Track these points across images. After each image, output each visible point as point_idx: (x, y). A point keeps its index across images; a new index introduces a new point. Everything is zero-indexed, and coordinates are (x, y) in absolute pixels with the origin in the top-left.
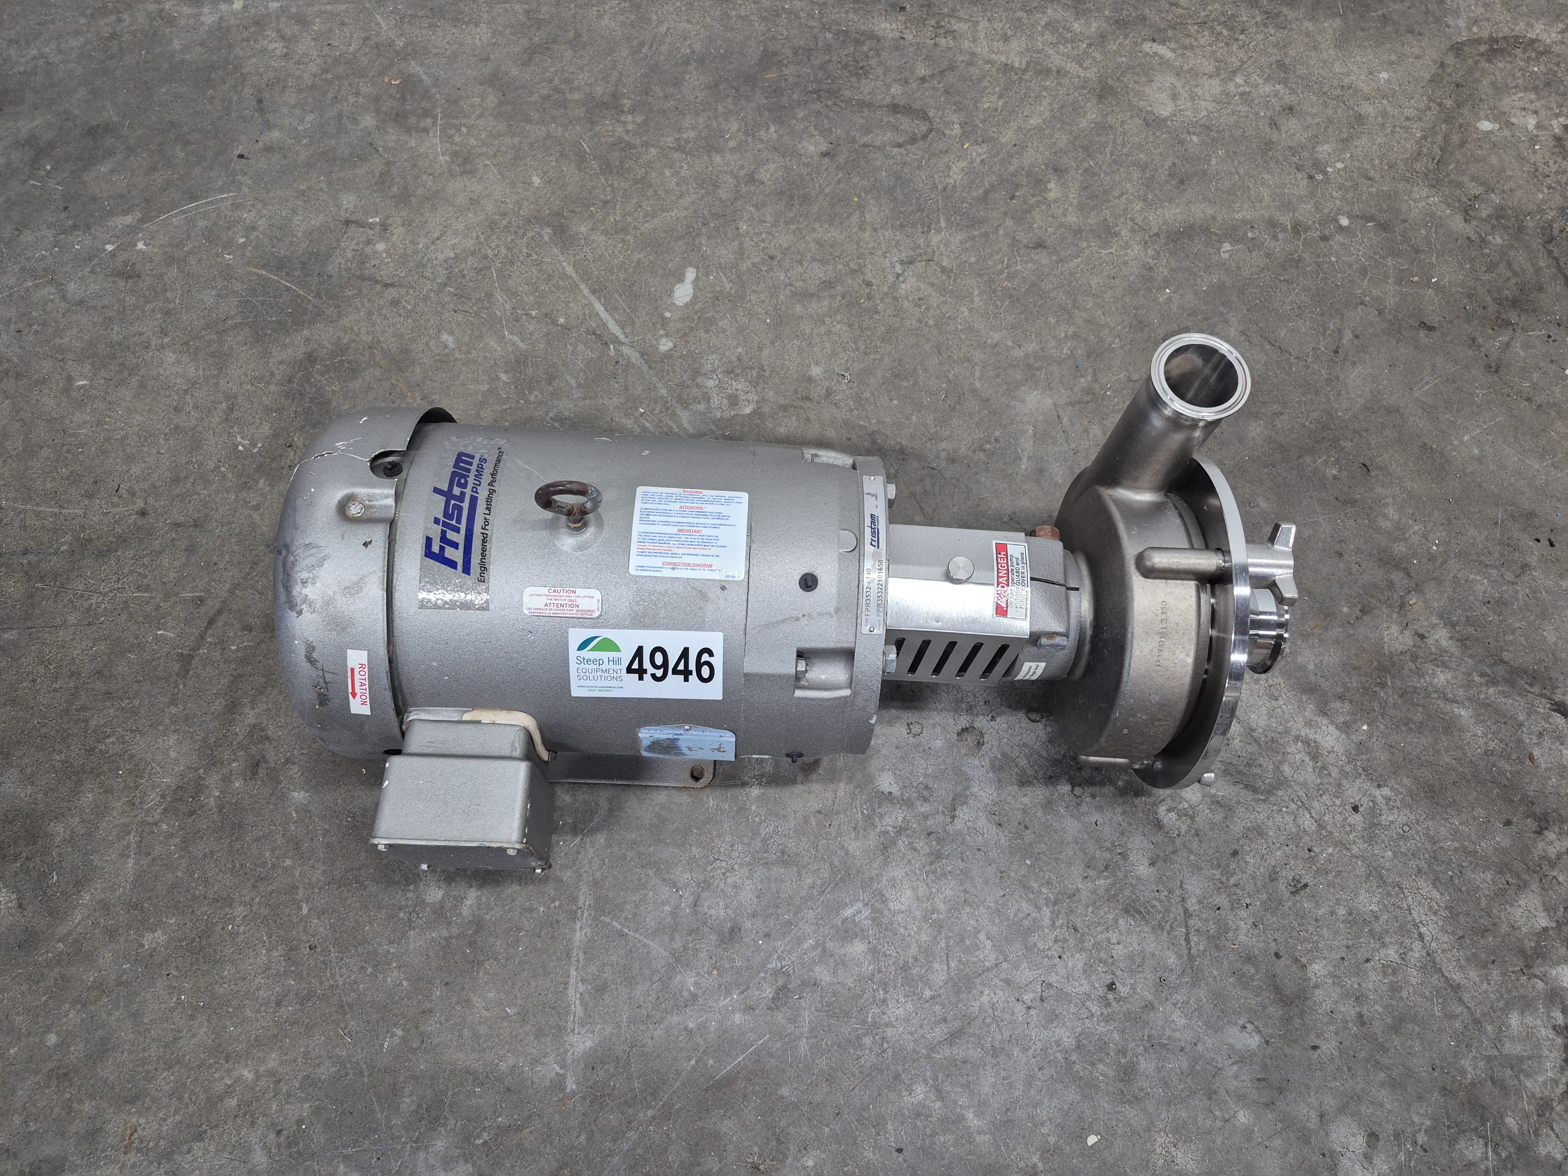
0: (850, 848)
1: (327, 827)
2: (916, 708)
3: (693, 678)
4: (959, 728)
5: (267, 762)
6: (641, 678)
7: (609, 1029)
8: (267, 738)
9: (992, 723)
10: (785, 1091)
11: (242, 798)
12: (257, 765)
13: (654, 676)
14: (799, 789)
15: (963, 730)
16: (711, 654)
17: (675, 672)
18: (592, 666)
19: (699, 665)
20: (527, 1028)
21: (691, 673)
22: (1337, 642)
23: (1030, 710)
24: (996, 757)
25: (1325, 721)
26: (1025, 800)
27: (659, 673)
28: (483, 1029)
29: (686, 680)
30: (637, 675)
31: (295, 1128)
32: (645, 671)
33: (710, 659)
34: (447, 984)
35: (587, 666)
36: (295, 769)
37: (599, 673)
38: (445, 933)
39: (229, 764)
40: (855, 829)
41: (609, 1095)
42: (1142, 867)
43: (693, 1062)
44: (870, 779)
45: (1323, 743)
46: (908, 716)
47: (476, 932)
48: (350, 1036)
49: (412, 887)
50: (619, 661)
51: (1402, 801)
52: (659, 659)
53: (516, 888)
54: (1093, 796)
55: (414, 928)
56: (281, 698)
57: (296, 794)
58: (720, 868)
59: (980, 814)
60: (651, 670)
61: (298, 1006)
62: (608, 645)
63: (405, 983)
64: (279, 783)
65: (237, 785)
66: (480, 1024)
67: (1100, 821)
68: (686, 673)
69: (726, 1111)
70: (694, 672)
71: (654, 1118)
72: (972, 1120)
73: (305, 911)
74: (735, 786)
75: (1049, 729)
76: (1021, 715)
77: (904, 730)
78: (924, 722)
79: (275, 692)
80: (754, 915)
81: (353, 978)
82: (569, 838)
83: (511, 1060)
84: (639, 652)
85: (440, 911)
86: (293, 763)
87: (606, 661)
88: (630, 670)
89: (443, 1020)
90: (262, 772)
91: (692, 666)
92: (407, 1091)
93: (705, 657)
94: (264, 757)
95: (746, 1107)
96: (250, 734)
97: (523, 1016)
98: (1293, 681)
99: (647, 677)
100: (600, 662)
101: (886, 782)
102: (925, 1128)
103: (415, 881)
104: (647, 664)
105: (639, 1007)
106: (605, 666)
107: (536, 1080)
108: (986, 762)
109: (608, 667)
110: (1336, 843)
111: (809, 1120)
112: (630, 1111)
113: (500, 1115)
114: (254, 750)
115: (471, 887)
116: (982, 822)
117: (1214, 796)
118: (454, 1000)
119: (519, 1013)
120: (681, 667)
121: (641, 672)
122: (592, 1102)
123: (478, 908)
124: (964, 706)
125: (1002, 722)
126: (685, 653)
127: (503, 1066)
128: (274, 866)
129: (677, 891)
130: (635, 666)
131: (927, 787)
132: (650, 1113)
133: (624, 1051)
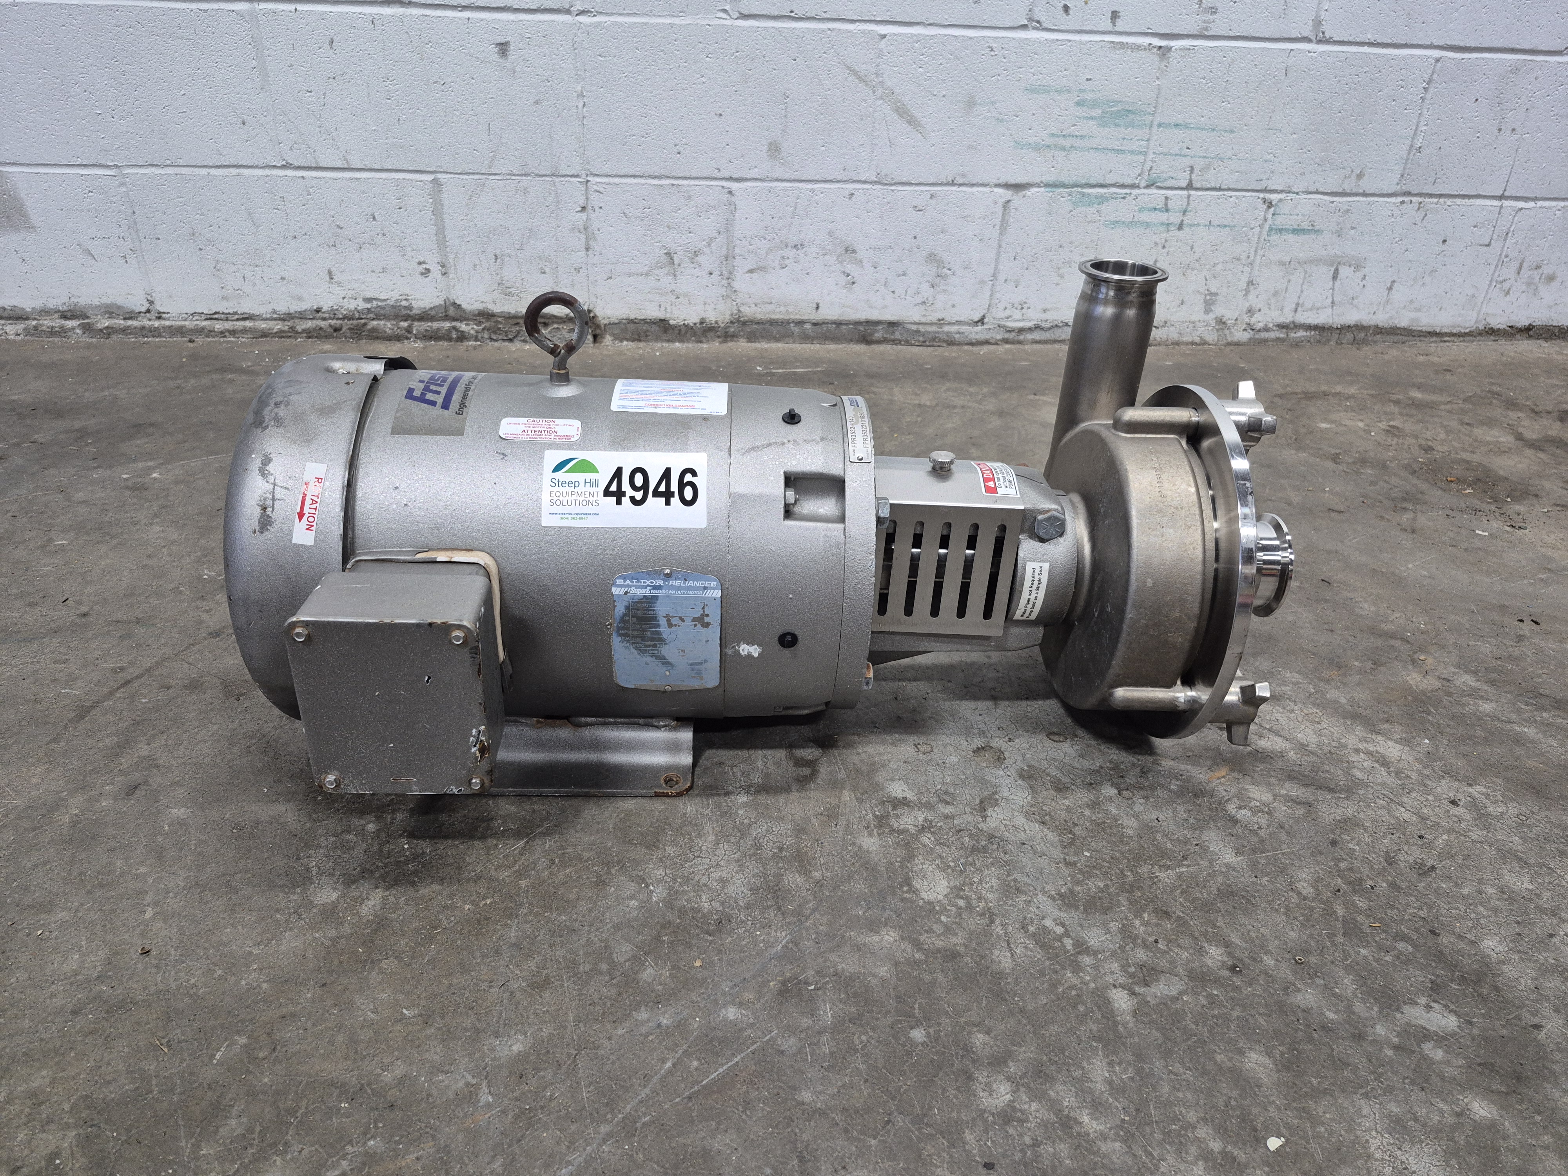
0: (864, 844)
1: (205, 837)
2: (921, 733)
3: (675, 500)
4: (975, 747)
5: (148, 785)
6: (619, 502)
7: (546, 1031)
8: (157, 766)
9: (1011, 744)
10: (806, 1096)
11: (106, 815)
12: (136, 788)
13: (633, 499)
14: (794, 795)
15: (978, 748)
16: (694, 473)
17: (656, 494)
18: (567, 489)
19: (682, 485)
20: (430, 1031)
21: (672, 495)
22: (1359, 684)
23: (1049, 735)
24: (1023, 769)
25: (1380, 738)
26: (1066, 802)
27: (639, 496)
28: (365, 1035)
29: (668, 503)
30: (614, 499)
31: (43, 1163)
32: (623, 494)
33: (694, 480)
34: (324, 985)
35: (561, 489)
36: (181, 790)
37: (574, 497)
38: (333, 933)
39: (102, 787)
40: (867, 828)
41: (542, 1108)
42: (1227, 856)
43: (669, 1064)
44: (878, 787)
45: (1388, 754)
46: (913, 739)
47: (376, 931)
48: (169, 1046)
49: (298, 890)
50: (596, 483)
51: (1503, 796)
52: (639, 480)
53: (437, 887)
54: (1146, 798)
55: (291, 929)
57: (174, 811)
58: (703, 864)
59: (1016, 814)
60: (630, 492)
61: (103, 1014)
62: (586, 467)
63: (265, 986)
64: (158, 802)
65: (105, 804)
66: (362, 1028)
67: (1161, 817)
68: (668, 496)
69: (719, 1124)
70: (676, 494)
71: (610, 1135)
72: (1089, 1123)
73: (149, 913)
74: (718, 795)
75: (1077, 747)
76: (1042, 737)
77: (912, 750)
78: (934, 744)
80: (748, 907)
81: (193, 981)
82: (511, 841)
83: (400, 1069)
84: (618, 473)
85: (330, 913)
86: (181, 786)
87: (582, 484)
88: (607, 493)
89: (309, 1024)
90: (140, 793)
91: (674, 487)
92: (235, 1111)
93: (688, 477)
94: (146, 781)
95: (750, 1118)
96: (137, 763)
97: (426, 1020)
98: (1329, 710)
99: (626, 500)
100: (576, 484)
101: (898, 789)
102: (1021, 1135)
103: (304, 884)
104: (626, 486)
105: (593, 1004)
106: (581, 489)
107: (435, 1092)
108: (1013, 772)
109: (584, 489)
110: (1449, 831)
111: (846, 1131)
112: (573, 1127)
113: (373, 1137)
114: (136, 776)
115: (377, 887)
116: (1020, 820)
117: (1287, 795)
118: (330, 1002)
119: (421, 1015)
120: (662, 488)
121: (619, 495)
122: (517, 1117)
123: (382, 908)
124: (976, 731)
125: (1022, 742)
126: (667, 474)
127: (387, 1077)
128: (123, 874)
129: (647, 886)
130: (614, 488)
131: (946, 793)
132: (604, 1129)
133: (569, 1055)
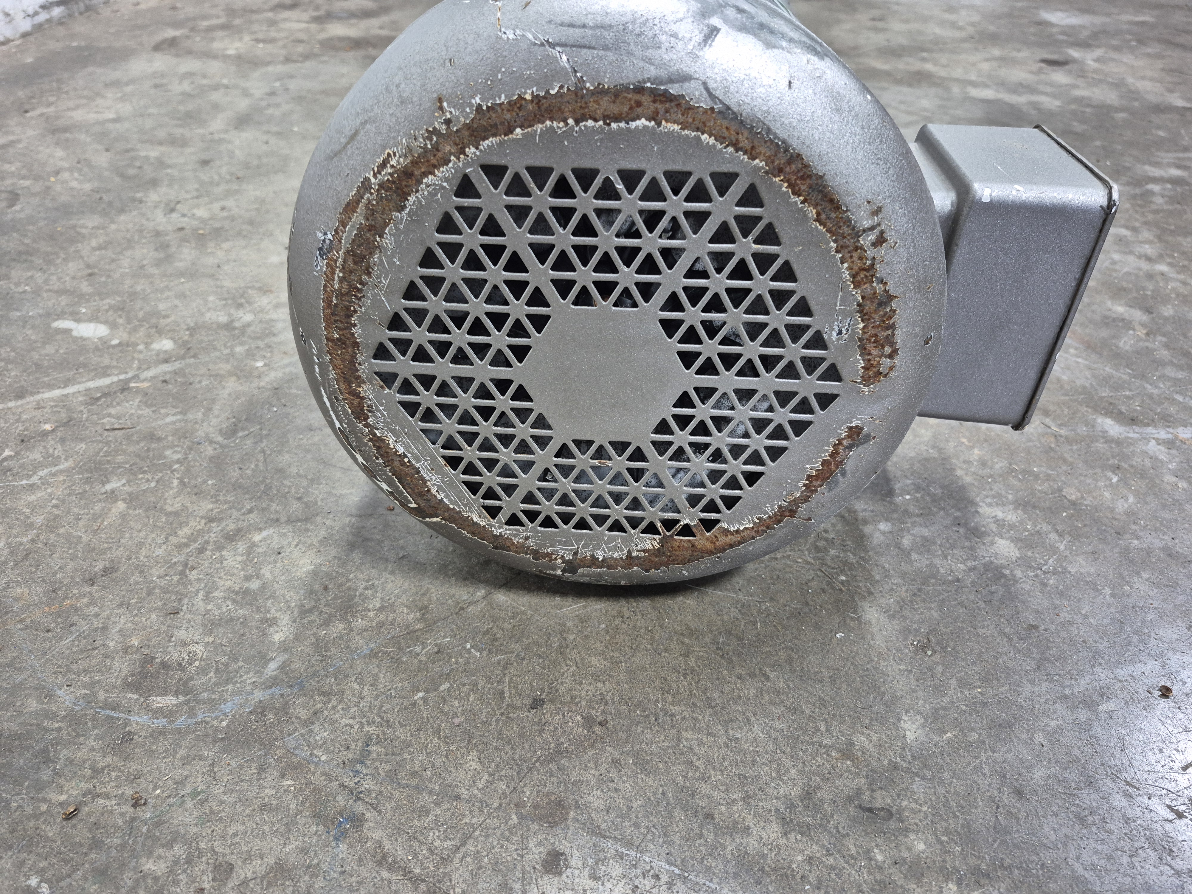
1: (953, 682)
5: (859, 792)
8: (807, 795)
11: (946, 832)
12: (870, 810)
36: (860, 740)
39: (880, 868)
56: (716, 776)
57: (910, 736)
64: (895, 766)
65: (921, 846)
79: (705, 788)
86: (851, 744)
90: (881, 799)
94: (850, 799)
96: (805, 830)
114: (840, 821)
